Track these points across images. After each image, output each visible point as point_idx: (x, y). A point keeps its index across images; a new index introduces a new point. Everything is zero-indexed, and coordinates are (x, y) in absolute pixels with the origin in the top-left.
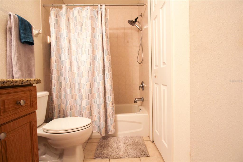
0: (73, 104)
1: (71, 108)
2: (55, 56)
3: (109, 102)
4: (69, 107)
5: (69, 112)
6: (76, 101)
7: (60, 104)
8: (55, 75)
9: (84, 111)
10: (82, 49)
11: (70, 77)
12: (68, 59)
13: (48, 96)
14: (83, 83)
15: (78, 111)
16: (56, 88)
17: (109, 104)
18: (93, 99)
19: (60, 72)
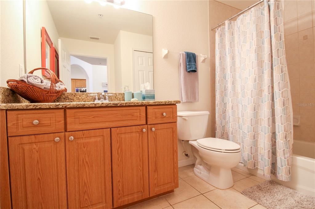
0: (235, 128)
1: (233, 131)
2: (219, 77)
3: (279, 133)
4: (231, 130)
5: (230, 136)
6: (239, 125)
7: (224, 126)
8: (218, 96)
9: (245, 138)
10: (245, 63)
11: (233, 98)
12: (230, 78)
13: (208, 116)
14: (245, 105)
15: (241, 137)
16: (218, 109)
17: (279, 135)
18: (259, 126)
19: (224, 92)
